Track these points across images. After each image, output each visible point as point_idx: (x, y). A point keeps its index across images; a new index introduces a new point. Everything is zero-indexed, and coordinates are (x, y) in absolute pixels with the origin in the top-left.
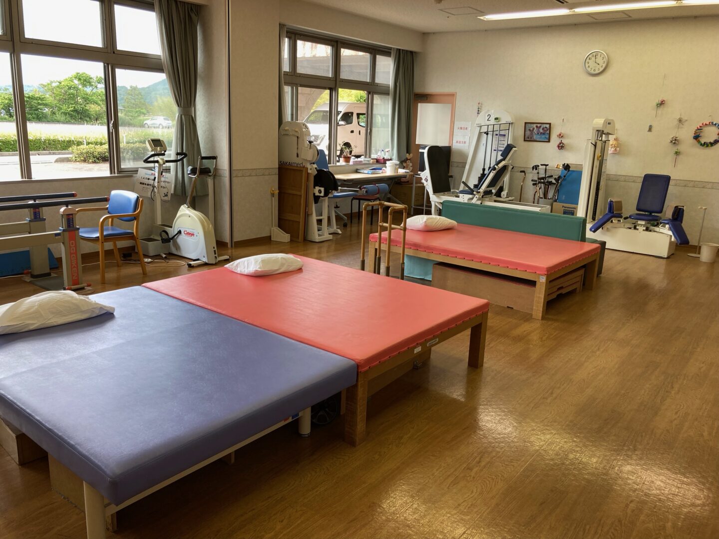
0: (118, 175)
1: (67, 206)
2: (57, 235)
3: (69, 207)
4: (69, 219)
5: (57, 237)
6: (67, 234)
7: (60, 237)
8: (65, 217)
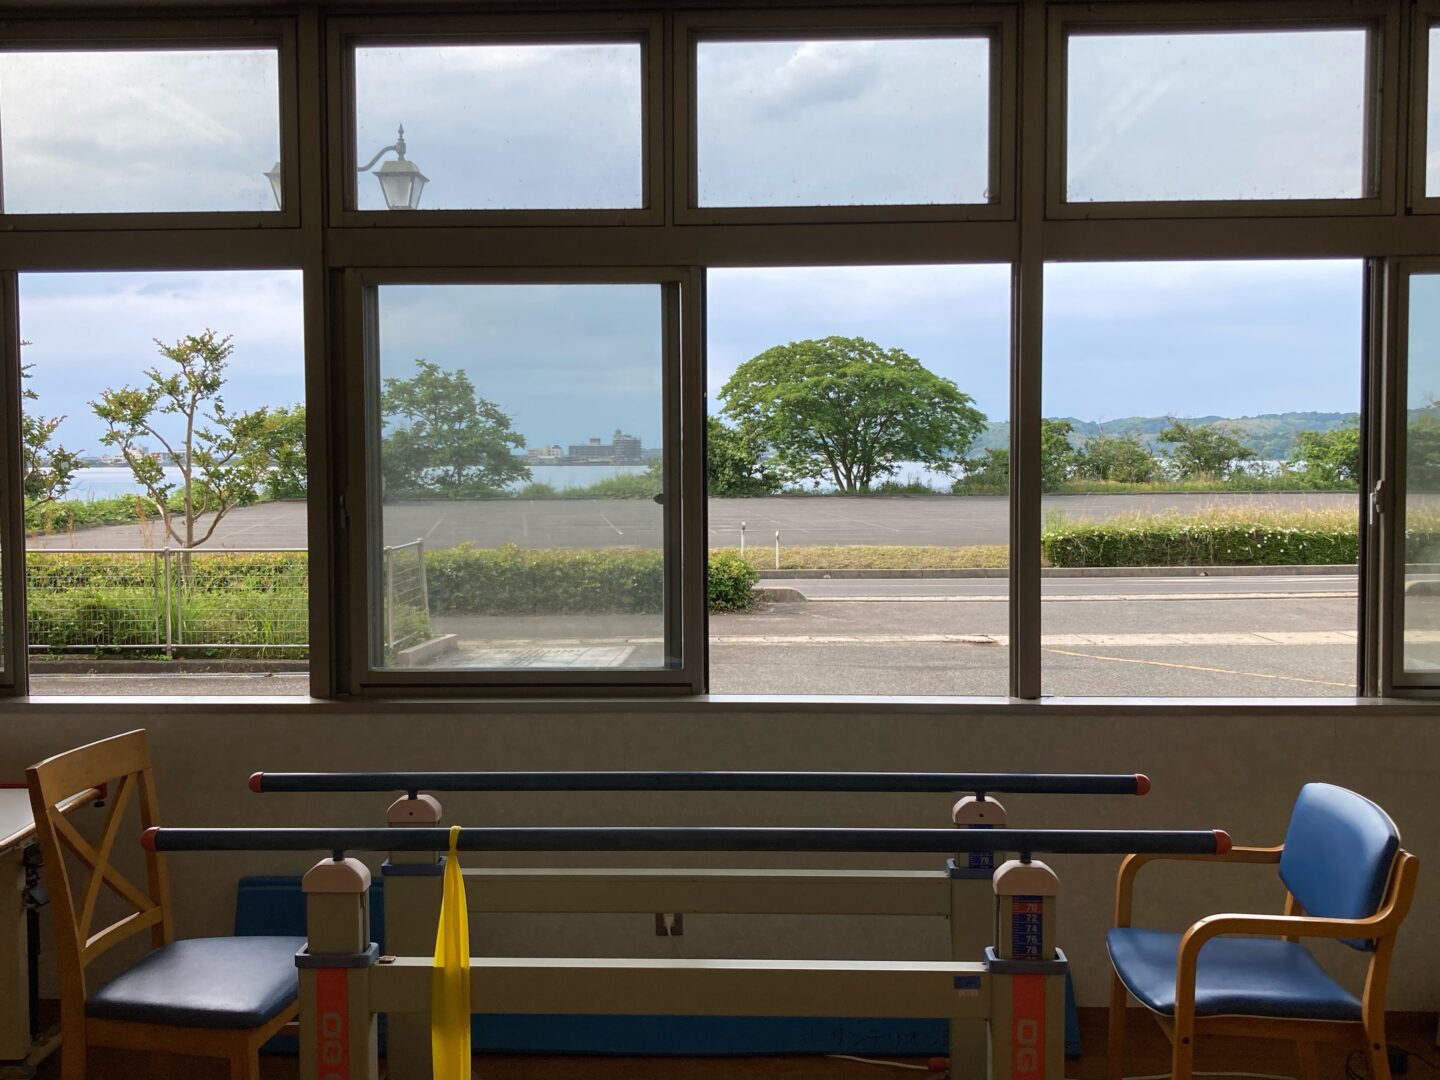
0: (1389, 702)
1: (1026, 860)
2: (963, 980)
3: (1037, 863)
4: (1023, 917)
5: (962, 993)
6: (1005, 983)
7: (974, 992)
8: (1008, 907)
